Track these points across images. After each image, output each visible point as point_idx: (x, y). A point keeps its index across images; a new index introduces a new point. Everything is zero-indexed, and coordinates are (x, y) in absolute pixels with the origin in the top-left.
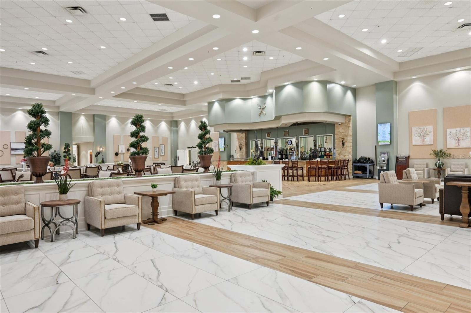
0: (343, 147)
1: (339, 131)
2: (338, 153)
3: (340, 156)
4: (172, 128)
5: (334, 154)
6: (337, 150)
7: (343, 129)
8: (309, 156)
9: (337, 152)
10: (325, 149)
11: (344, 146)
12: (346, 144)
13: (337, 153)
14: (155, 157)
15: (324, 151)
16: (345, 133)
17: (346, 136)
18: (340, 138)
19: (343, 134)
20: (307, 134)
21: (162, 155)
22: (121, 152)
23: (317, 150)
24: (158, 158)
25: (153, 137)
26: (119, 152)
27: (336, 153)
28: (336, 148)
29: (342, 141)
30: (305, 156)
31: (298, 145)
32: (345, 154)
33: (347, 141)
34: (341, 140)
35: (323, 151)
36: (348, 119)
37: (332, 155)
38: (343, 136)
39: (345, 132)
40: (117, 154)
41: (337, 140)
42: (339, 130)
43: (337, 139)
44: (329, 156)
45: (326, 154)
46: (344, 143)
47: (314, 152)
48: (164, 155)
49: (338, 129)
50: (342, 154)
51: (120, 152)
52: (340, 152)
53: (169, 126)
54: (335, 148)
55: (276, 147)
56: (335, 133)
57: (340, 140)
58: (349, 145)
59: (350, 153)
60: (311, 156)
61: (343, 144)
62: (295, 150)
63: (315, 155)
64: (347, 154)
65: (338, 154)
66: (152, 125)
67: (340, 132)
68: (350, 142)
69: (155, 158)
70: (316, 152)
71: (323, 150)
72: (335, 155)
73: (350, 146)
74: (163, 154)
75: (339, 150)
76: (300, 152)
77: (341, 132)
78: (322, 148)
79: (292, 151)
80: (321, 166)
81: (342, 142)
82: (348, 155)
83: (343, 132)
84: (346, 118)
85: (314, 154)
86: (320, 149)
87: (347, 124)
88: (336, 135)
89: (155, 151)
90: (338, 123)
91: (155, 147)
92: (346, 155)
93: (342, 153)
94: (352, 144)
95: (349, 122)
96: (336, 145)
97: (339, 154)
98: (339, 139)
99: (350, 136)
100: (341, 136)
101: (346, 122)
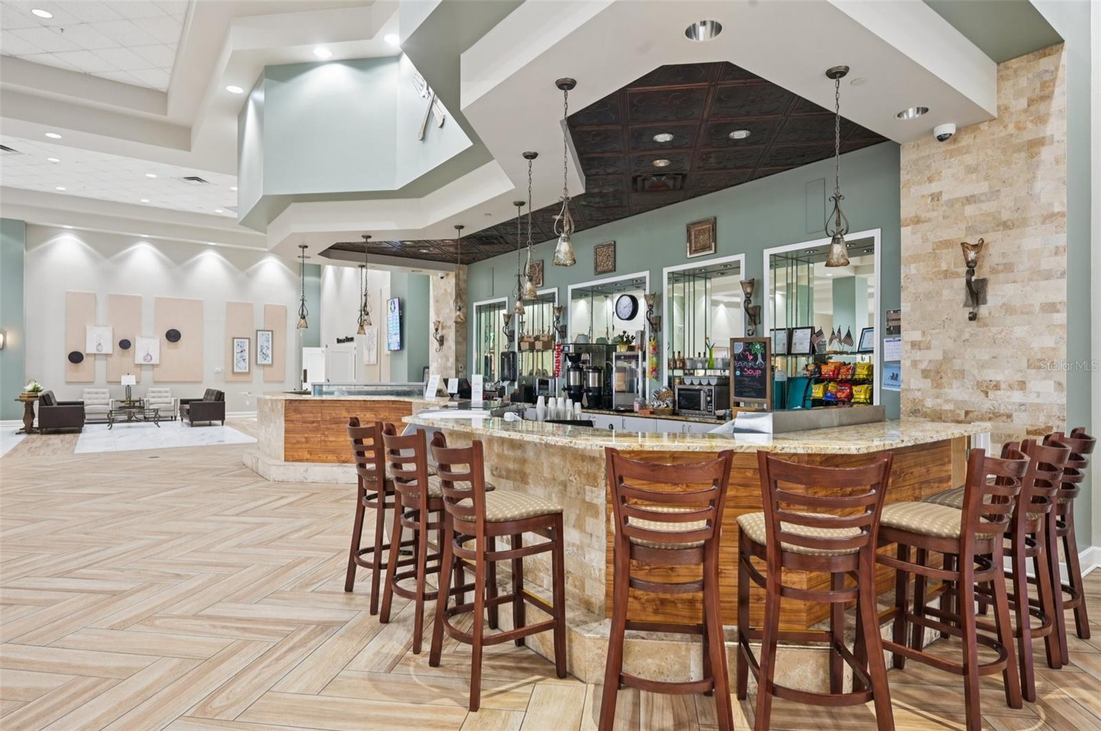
0: (973, 317)
1: (936, 197)
2: (923, 366)
3: (939, 386)
4: (306, 279)
5: (888, 373)
6: (914, 345)
7: (971, 170)
8: (714, 382)
9: (918, 355)
10: (816, 334)
11: (983, 310)
12: (995, 296)
13: (915, 363)
14: (235, 370)
15: (813, 350)
16: (987, 207)
17: (1005, 225)
18: (947, 244)
19: (970, 210)
20: (710, 248)
21: (264, 365)
22: (95, 352)
23: (765, 344)
24: (249, 373)
25: (228, 304)
26: (88, 352)
27: (906, 364)
28: (903, 324)
29: (964, 269)
30: (696, 382)
31: (660, 318)
32: (991, 375)
33: (1009, 268)
34: (953, 261)
35: (807, 349)
36: (1023, 82)
37: (868, 381)
38: (970, 230)
39: (995, 194)
40: (76, 358)
41: (913, 269)
42: (934, 187)
43: (916, 259)
44: (843, 382)
45: (826, 370)
46: (983, 282)
47: (745, 358)
48: (271, 366)
49: (930, 180)
50: (961, 374)
51: (90, 348)
52: (939, 356)
53: (291, 272)
54: (893, 330)
55: (563, 332)
56: (903, 215)
57: (944, 267)
58: (1038, 299)
59: (1038, 364)
60: (727, 378)
61: (976, 293)
62: (642, 347)
63: (752, 378)
64: (1019, 377)
65: (926, 374)
66: (227, 267)
67: (945, 197)
68: (1048, 275)
69: (234, 373)
70: (755, 359)
71: (802, 342)
72: (895, 377)
73: (1051, 308)
74: (264, 362)
75: (934, 343)
76: (666, 355)
77: (951, 203)
78: (798, 335)
79: (631, 348)
80: (773, 526)
81: (971, 272)
82: (1022, 385)
83: (970, 200)
84: (1001, 78)
85: (742, 370)
86: (782, 336)
87: (1011, 128)
88: (905, 232)
89: (237, 350)
90: (932, 131)
91: (234, 338)
92: (999, 377)
93: (957, 364)
94: (1063, 283)
95: (1031, 102)
96: (905, 307)
97: (935, 375)
98: (934, 255)
99: (1049, 217)
100: (958, 233)
101: (1004, 109)
